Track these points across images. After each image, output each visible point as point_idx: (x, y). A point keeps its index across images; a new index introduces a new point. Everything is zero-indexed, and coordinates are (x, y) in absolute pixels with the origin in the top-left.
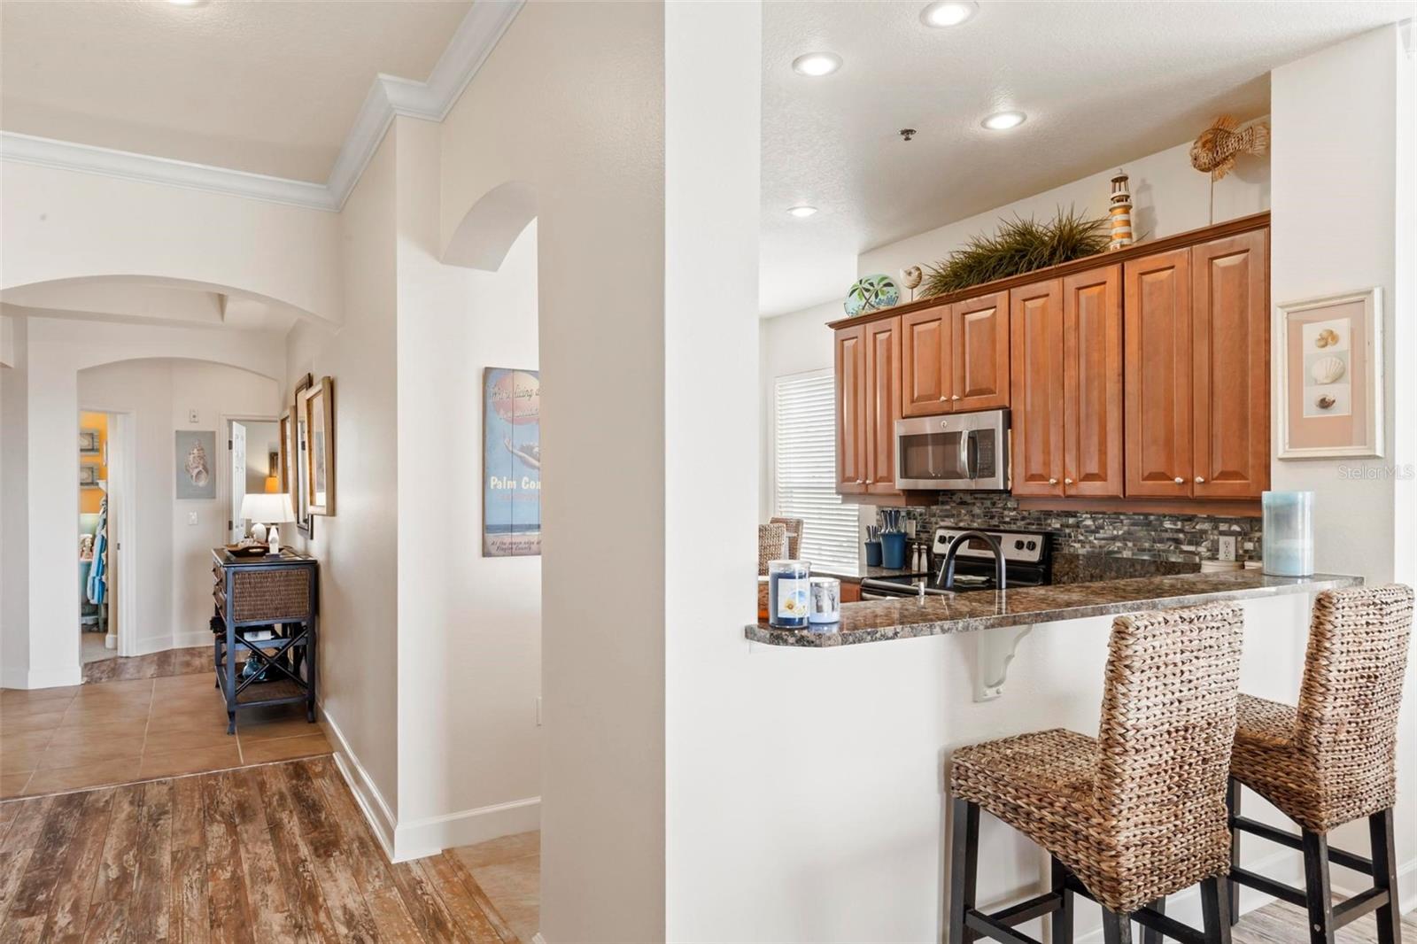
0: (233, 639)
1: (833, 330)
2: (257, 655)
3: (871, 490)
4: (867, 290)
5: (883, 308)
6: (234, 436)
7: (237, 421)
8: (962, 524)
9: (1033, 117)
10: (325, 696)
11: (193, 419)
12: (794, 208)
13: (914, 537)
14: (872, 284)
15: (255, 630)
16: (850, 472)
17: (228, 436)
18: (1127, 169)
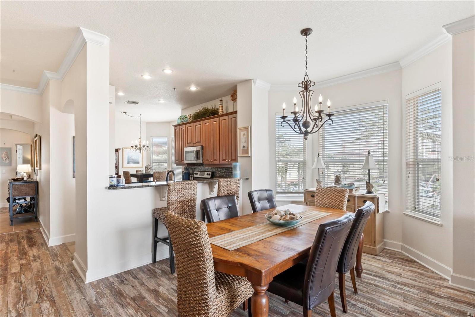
0: (12, 202)
1: (174, 127)
2: (21, 206)
3: (181, 163)
4: (182, 118)
5: (185, 122)
6: (18, 149)
7: (19, 145)
8: (200, 170)
9: (199, 88)
10: (40, 215)
11: (4, 144)
12: (160, 100)
13: (191, 173)
14: (183, 117)
15: (19, 199)
16: (177, 159)
17: (16, 148)
18: (223, 98)
